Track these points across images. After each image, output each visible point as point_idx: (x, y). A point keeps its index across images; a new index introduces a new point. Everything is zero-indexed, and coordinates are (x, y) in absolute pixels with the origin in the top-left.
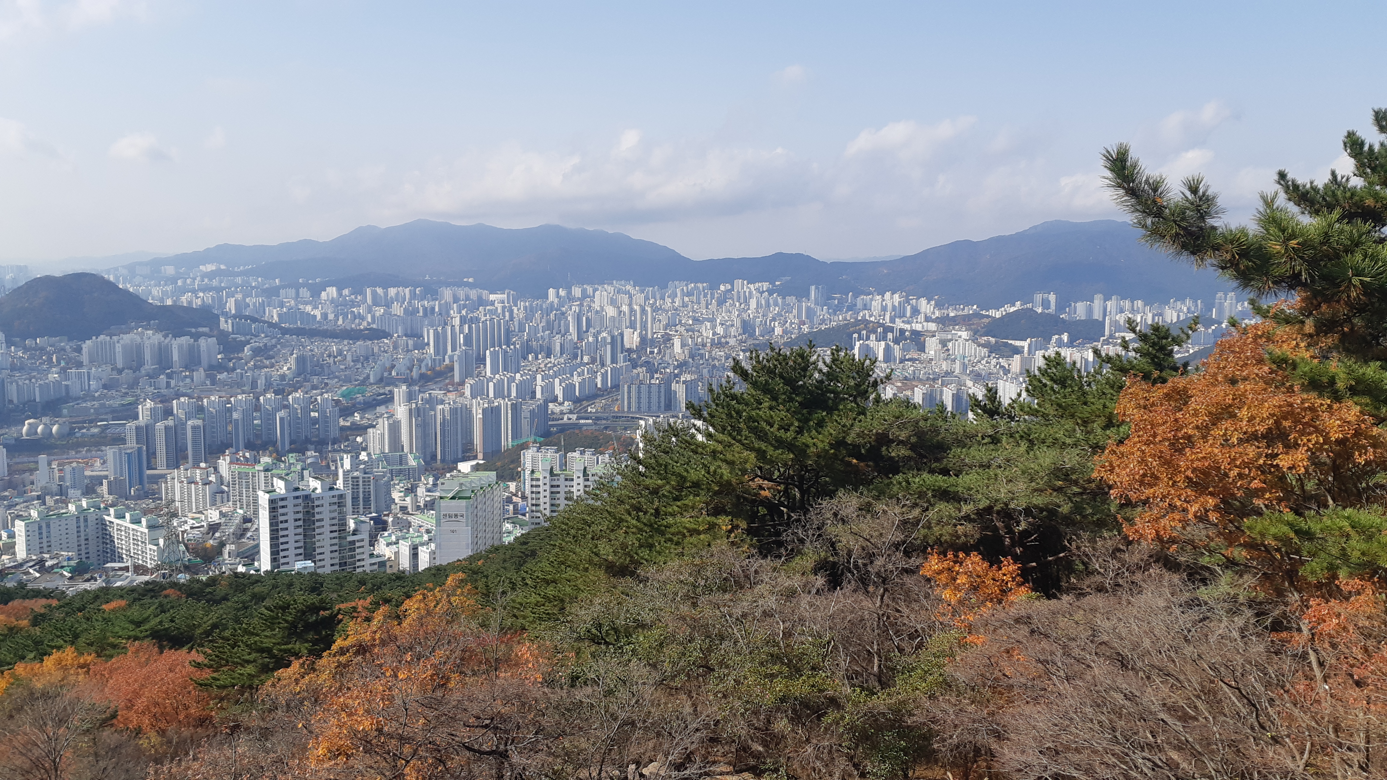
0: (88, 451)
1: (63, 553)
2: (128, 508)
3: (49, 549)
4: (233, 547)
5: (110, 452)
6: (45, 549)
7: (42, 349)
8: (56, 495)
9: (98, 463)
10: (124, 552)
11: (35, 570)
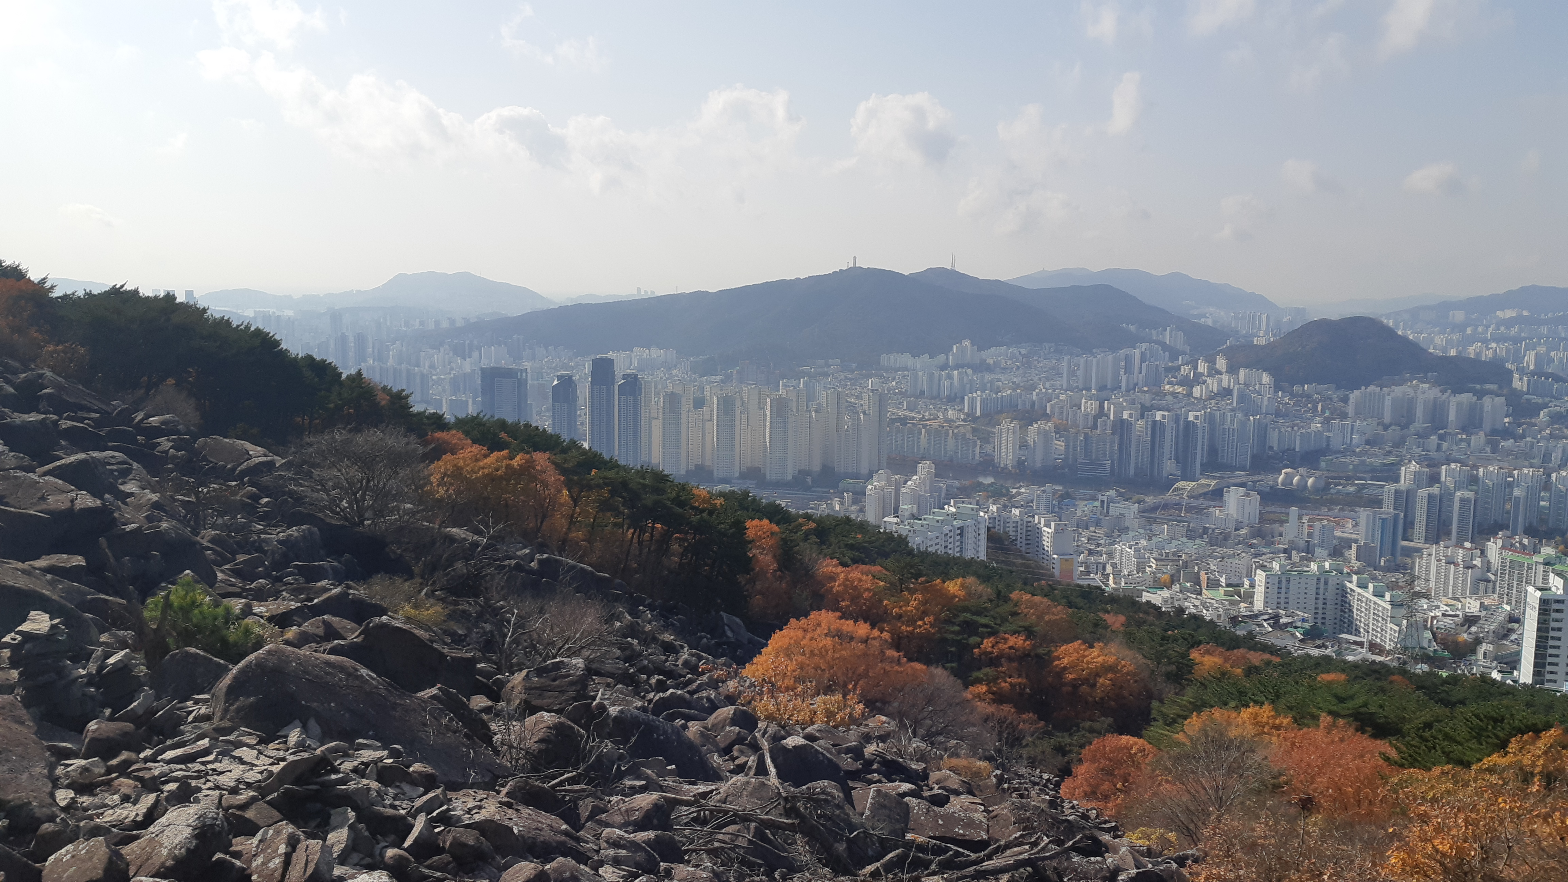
0: (1342, 510)
1: (1299, 613)
2: (1374, 579)
3: (1286, 606)
4: (1491, 647)
5: (1363, 514)
6: (1282, 605)
7: (1309, 396)
8: (1303, 551)
9: (1349, 525)
10: (1362, 625)
11: (1269, 624)
